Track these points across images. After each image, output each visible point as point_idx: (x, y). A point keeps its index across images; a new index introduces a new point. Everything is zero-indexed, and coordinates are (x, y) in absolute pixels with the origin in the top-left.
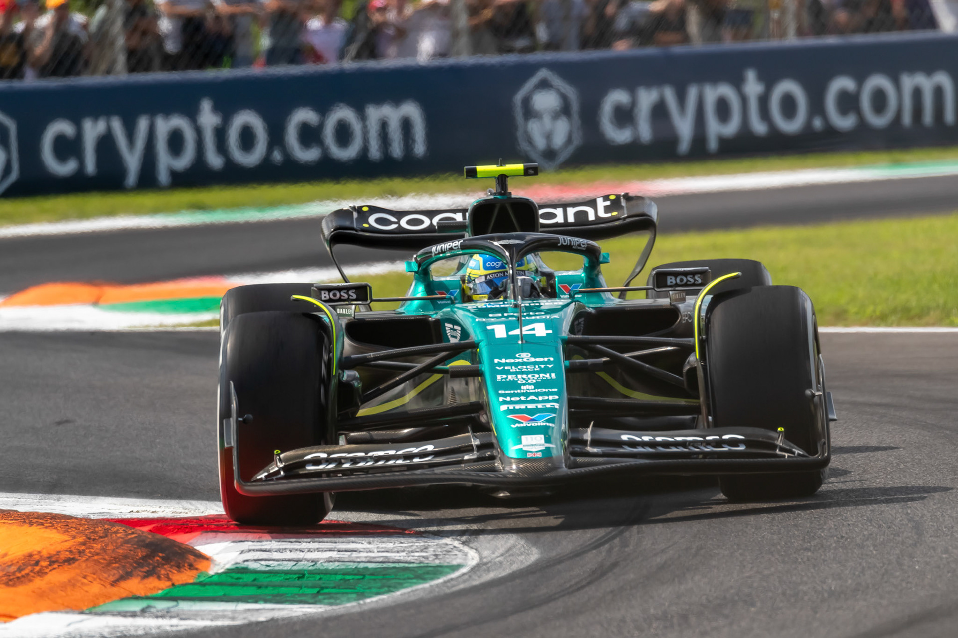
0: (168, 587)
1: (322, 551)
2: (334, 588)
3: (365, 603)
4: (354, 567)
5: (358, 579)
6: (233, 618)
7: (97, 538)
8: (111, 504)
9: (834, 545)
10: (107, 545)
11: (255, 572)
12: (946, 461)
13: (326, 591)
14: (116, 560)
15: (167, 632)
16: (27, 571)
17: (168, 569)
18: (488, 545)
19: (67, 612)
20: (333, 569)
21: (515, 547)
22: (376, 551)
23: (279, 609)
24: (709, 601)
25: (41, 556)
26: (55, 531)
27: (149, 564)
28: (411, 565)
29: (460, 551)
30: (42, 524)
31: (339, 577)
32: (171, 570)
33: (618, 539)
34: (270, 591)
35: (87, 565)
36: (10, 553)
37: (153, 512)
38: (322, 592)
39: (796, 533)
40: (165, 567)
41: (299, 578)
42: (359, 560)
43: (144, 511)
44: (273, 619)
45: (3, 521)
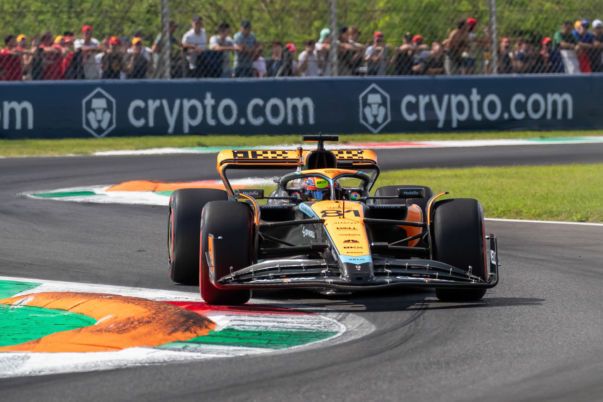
0: (196, 337)
1: (270, 322)
2: (276, 340)
3: (291, 349)
4: (285, 331)
5: (288, 337)
6: (227, 354)
7: (161, 311)
8: (166, 293)
9: (519, 330)
10: (166, 315)
11: (238, 331)
13: (272, 342)
14: (170, 323)
15: (195, 359)
16: (127, 327)
17: (195, 328)
18: (350, 323)
19: (147, 348)
20: (275, 331)
21: (363, 324)
22: (296, 323)
23: (250, 350)
24: (459, 356)
25: (134, 319)
26: (140, 306)
27: (186, 325)
28: (313, 331)
29: (337, 325)
30: (134, 303)
31: (278, 335)
32: (197, 328)
33: (414, 322)
34: (245, 341)
35: (156, 325)
36: (119, 317)
37: (186, 298)
38: (270, 342)
39: (500, 323)
40: (194, 327)
41: (259, 335)
42: (287, 327)
43: (182, 298)
44: (247, 355)
45: (115, 300)
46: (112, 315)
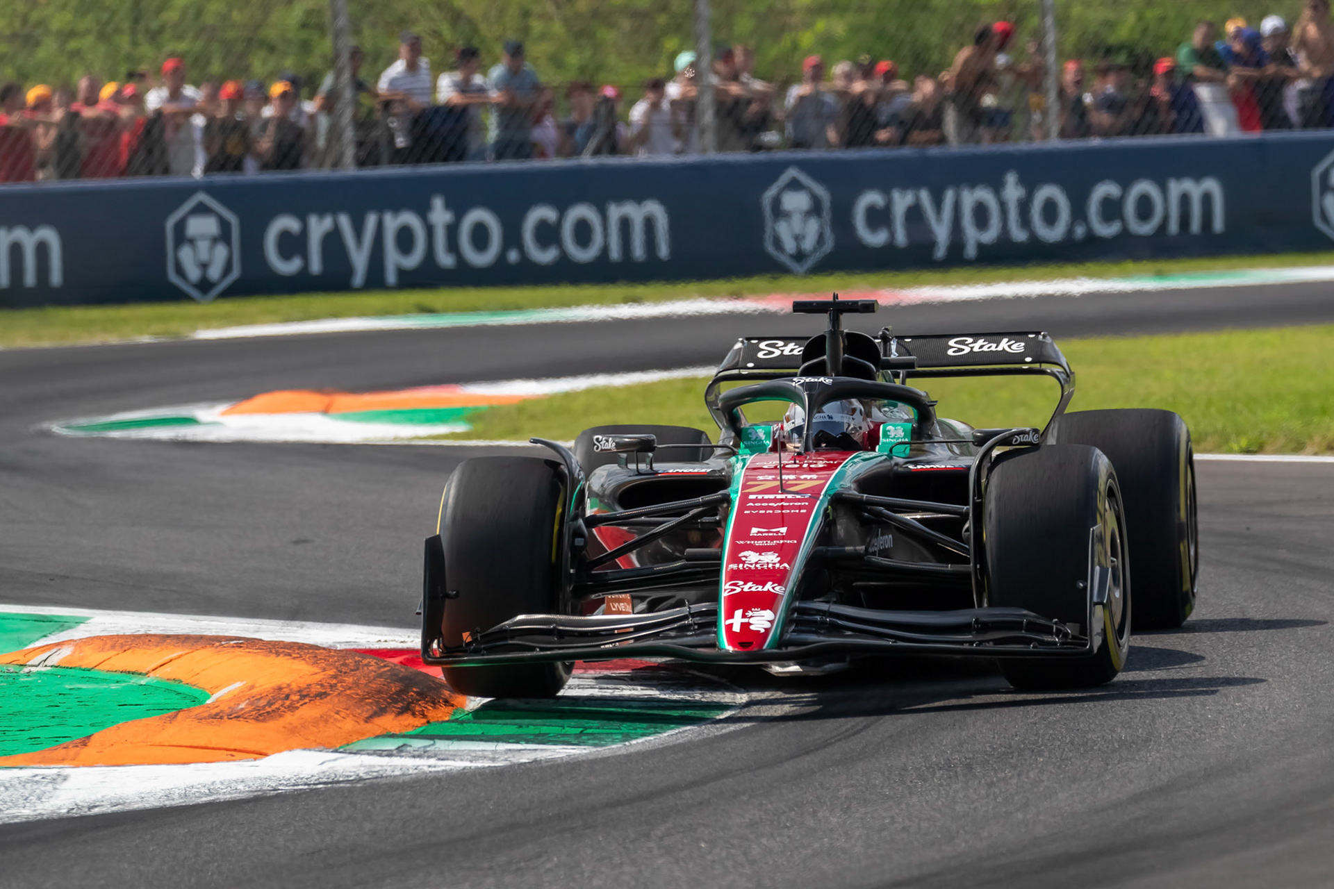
0: (423, 724)
1: (583, 688)
3: (631, 746)
6: (493, 760)
7: (348, 671)
8: (358, 632)
10: (359, 680)
11: (514, 709)
12: (1233, 602)
13: (589, 730)
14: (370, 695)
15: (425, 773)
16: (277, 705)
17: (423, 705)
19: (319, 751)
23: (542, 750)
24: (994, 749)
25: (291, 690)
26: (303, 662)
27: (404, 699)
30: (289, 655)
32: (426, 706)
34: (531, 731)
35: (339, 700)
36: (257, 685)
37: (402, 642)
38: (585, 732)
40: (420, 702)
41: (560, 716)
42: (621, 698)
43: (392, 641)
44: (535, 761)
45: (247, 650)
46: (242, 681)
